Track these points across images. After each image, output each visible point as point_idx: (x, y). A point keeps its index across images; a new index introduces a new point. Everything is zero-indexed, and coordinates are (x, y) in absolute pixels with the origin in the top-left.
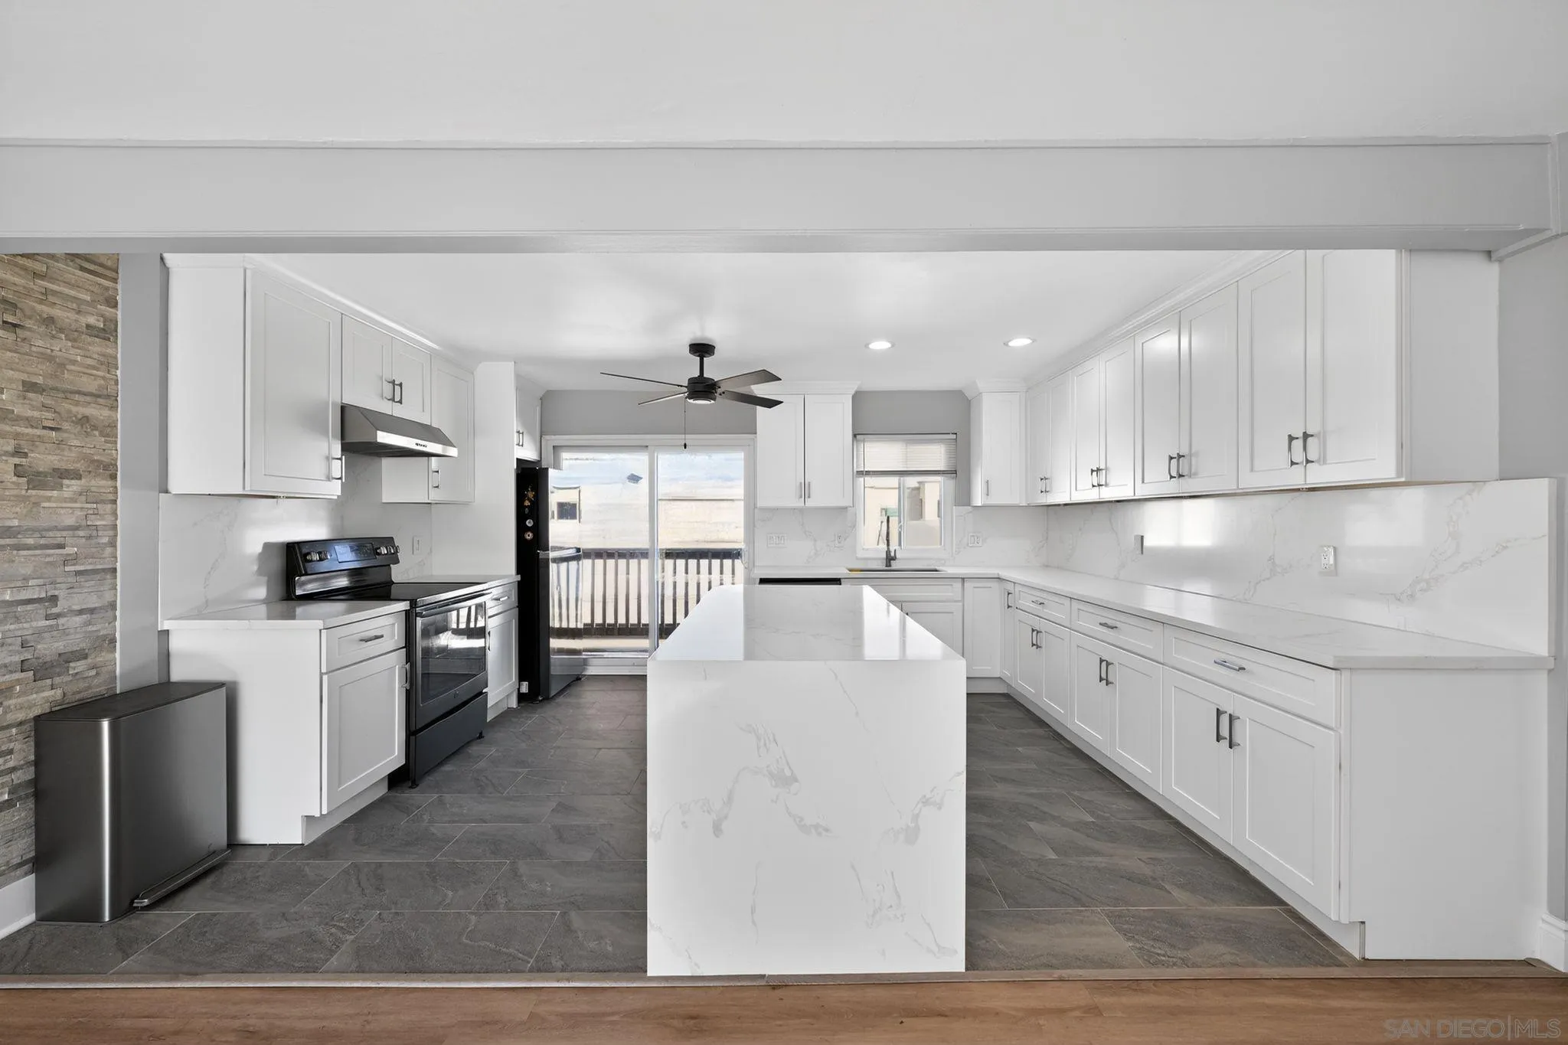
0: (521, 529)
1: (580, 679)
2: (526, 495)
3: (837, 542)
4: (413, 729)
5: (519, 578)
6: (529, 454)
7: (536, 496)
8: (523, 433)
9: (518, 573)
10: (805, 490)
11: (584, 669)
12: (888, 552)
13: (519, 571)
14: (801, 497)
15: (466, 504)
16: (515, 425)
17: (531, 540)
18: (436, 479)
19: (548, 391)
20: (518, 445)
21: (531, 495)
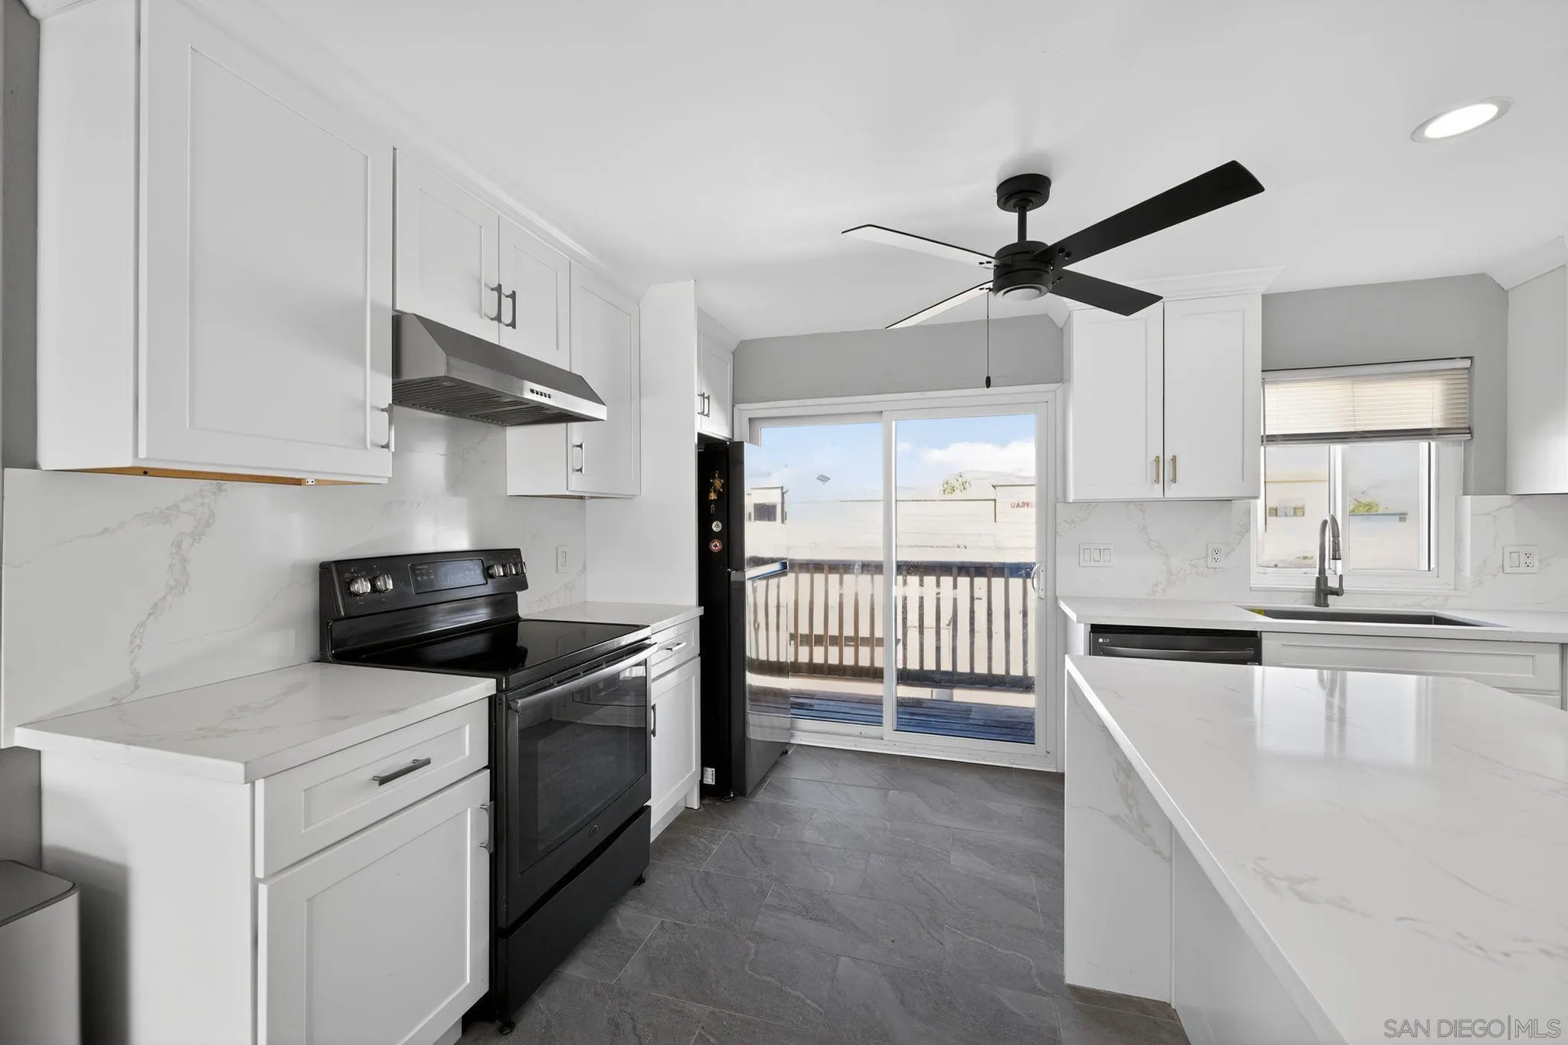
0: (705, 535)
1: (787, 752)
2: (712, 484)
3: (1210, 559)
4: (503, 924)
5: (700, 611)
6: (717, 429)
7: (727, 486)
8: (708, 398)
9: (700, 604)
10: (1165, 468)
11: (792, 736)
12: (1322, 579)
13: (702, 601)
14: (1157, 481)
15: (629, 498)
16: (697, 386)
17: (720, 552)
18: (578, 458)
19: (742, 342)
20: (702, 413)
21: (718, 483)
